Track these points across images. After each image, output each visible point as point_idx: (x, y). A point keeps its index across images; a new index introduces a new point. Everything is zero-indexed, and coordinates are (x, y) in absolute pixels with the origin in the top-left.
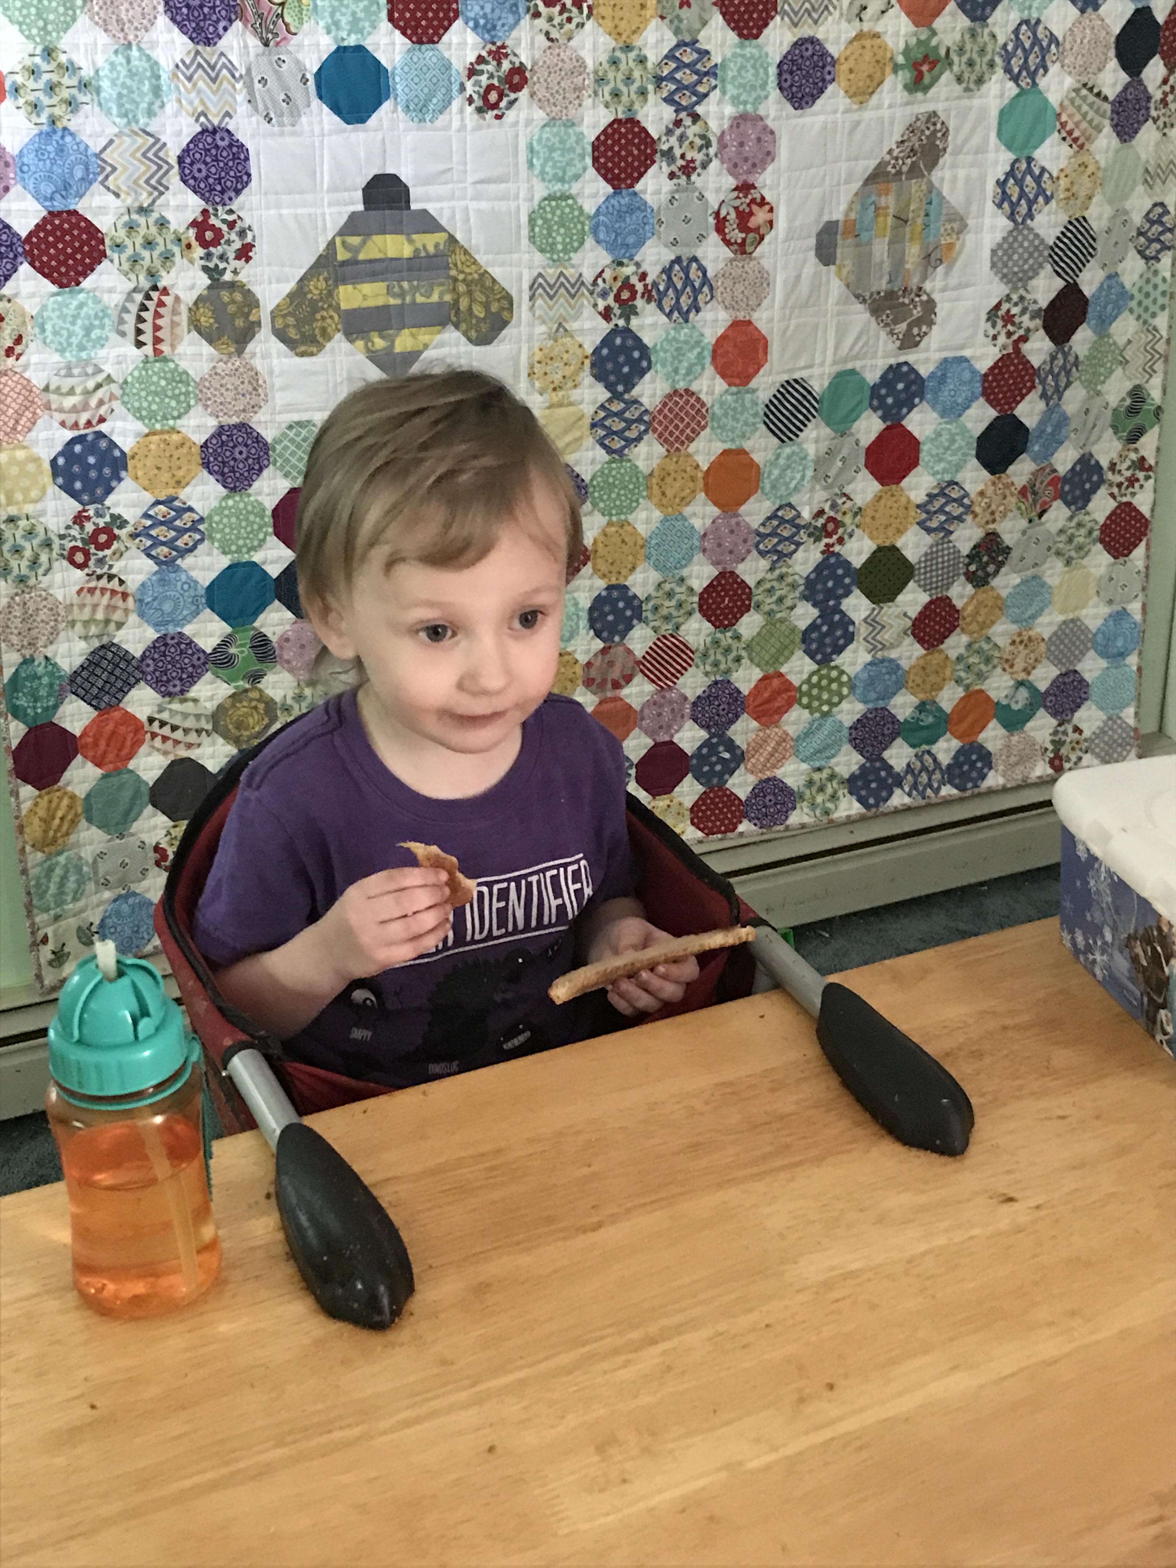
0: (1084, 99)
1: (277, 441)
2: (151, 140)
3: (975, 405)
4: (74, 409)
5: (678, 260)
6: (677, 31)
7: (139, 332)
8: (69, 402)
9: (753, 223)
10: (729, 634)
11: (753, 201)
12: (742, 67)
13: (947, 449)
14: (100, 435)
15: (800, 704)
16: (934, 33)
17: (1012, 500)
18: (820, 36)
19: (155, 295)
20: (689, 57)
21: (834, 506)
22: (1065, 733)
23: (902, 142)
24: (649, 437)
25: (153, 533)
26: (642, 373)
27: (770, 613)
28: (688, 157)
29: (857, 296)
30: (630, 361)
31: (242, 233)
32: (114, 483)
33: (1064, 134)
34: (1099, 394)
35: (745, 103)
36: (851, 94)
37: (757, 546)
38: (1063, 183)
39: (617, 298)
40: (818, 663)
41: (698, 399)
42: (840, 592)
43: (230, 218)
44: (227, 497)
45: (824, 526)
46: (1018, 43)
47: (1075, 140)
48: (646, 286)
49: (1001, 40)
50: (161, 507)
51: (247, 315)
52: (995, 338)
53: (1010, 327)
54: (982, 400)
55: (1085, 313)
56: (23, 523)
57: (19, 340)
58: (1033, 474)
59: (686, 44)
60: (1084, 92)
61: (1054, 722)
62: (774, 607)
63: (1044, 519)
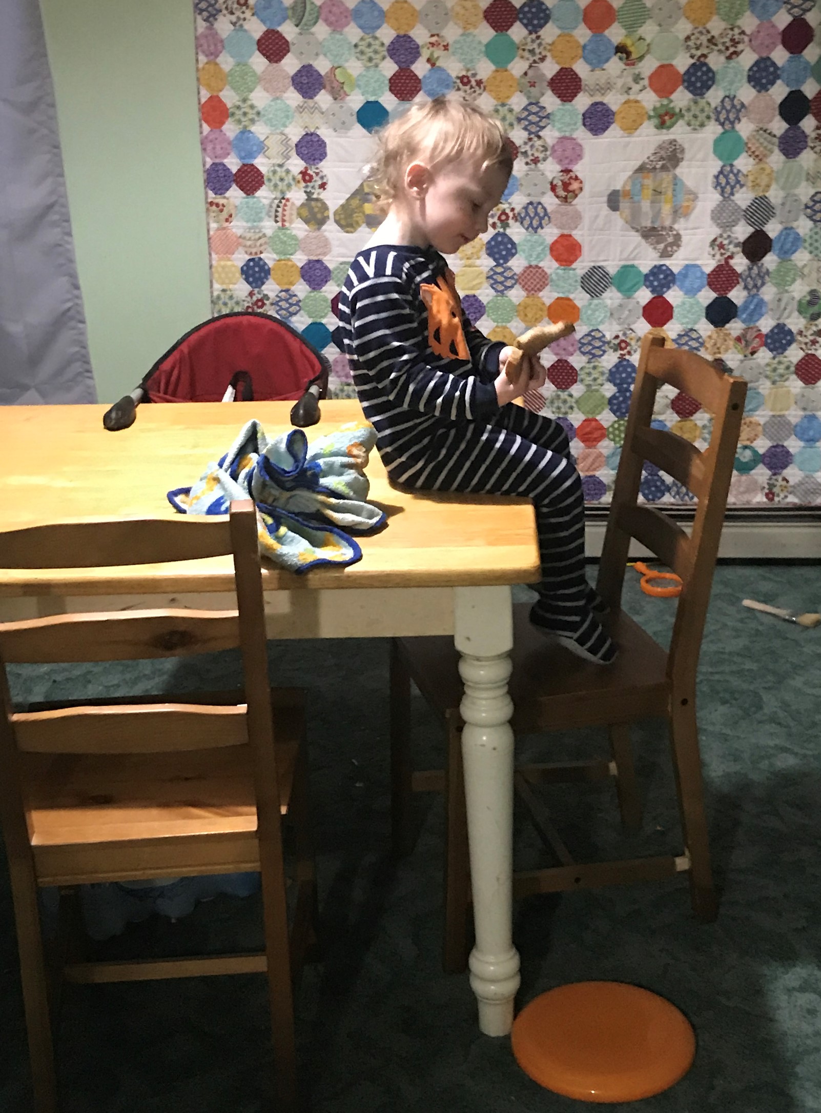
0: (761, 135)
1: (336, 269)
2: (284, 137)
3: (704, 290)
4: (250, 246)
5: (531, 203)
6: (528, 98)
7: (276, 216)
8: (249, 243)
9: (571, 188)
10: (566, 393)
11: (571, 178)
12: (563, 115)
13: (689, 312)
14: (260, 259)
15: (609, 438)
16: (671, 101)
17: (731, 343)
18: (605, 101)
19: (283, 201)
20: (534, 109)
21: (625, 334)
22: (777, 480)
23: (655, 153)
24: (517, 286)
25: (280, 304)
26: (513, 255)
27: (589, 386)
28: (536, 156)
29: (633, 228)
30: (507, 249)
31: (322, 178)
32: (265, 280)
33: (750, 153)
34: (787, 291)
35: (565, 131)
36: (624, 129)
37: (580, 348)
38: (751, 178)
39: (499, 218)
40: (617, 417)
41: (543, 271)
42: (630, 380)
43: (317, 171)
44: (310, 292)
45: (619, 344)
46: (723, 107)
47: (757, 156)
48: (514, 214)
49: (713, 105)
50: (283, 293)
51: (323, 213)
52: (714, 256)
53: (722, 251)
54: (707, 288)
55: (771, 246)
56: (228, 292)
57: (231, 216)
58: (744, 330)
59: (533, 104)
60: (761, 132)
61: (769, 473)
62: (591, 383)
63: (755, 356)
